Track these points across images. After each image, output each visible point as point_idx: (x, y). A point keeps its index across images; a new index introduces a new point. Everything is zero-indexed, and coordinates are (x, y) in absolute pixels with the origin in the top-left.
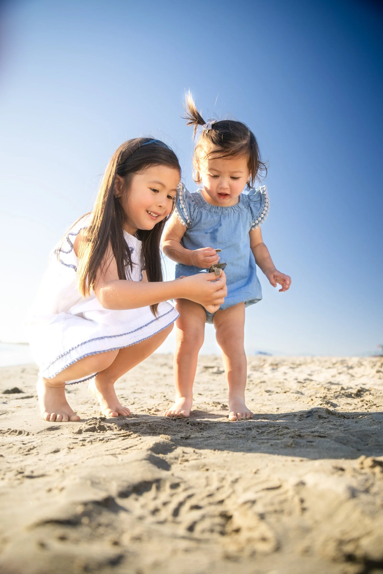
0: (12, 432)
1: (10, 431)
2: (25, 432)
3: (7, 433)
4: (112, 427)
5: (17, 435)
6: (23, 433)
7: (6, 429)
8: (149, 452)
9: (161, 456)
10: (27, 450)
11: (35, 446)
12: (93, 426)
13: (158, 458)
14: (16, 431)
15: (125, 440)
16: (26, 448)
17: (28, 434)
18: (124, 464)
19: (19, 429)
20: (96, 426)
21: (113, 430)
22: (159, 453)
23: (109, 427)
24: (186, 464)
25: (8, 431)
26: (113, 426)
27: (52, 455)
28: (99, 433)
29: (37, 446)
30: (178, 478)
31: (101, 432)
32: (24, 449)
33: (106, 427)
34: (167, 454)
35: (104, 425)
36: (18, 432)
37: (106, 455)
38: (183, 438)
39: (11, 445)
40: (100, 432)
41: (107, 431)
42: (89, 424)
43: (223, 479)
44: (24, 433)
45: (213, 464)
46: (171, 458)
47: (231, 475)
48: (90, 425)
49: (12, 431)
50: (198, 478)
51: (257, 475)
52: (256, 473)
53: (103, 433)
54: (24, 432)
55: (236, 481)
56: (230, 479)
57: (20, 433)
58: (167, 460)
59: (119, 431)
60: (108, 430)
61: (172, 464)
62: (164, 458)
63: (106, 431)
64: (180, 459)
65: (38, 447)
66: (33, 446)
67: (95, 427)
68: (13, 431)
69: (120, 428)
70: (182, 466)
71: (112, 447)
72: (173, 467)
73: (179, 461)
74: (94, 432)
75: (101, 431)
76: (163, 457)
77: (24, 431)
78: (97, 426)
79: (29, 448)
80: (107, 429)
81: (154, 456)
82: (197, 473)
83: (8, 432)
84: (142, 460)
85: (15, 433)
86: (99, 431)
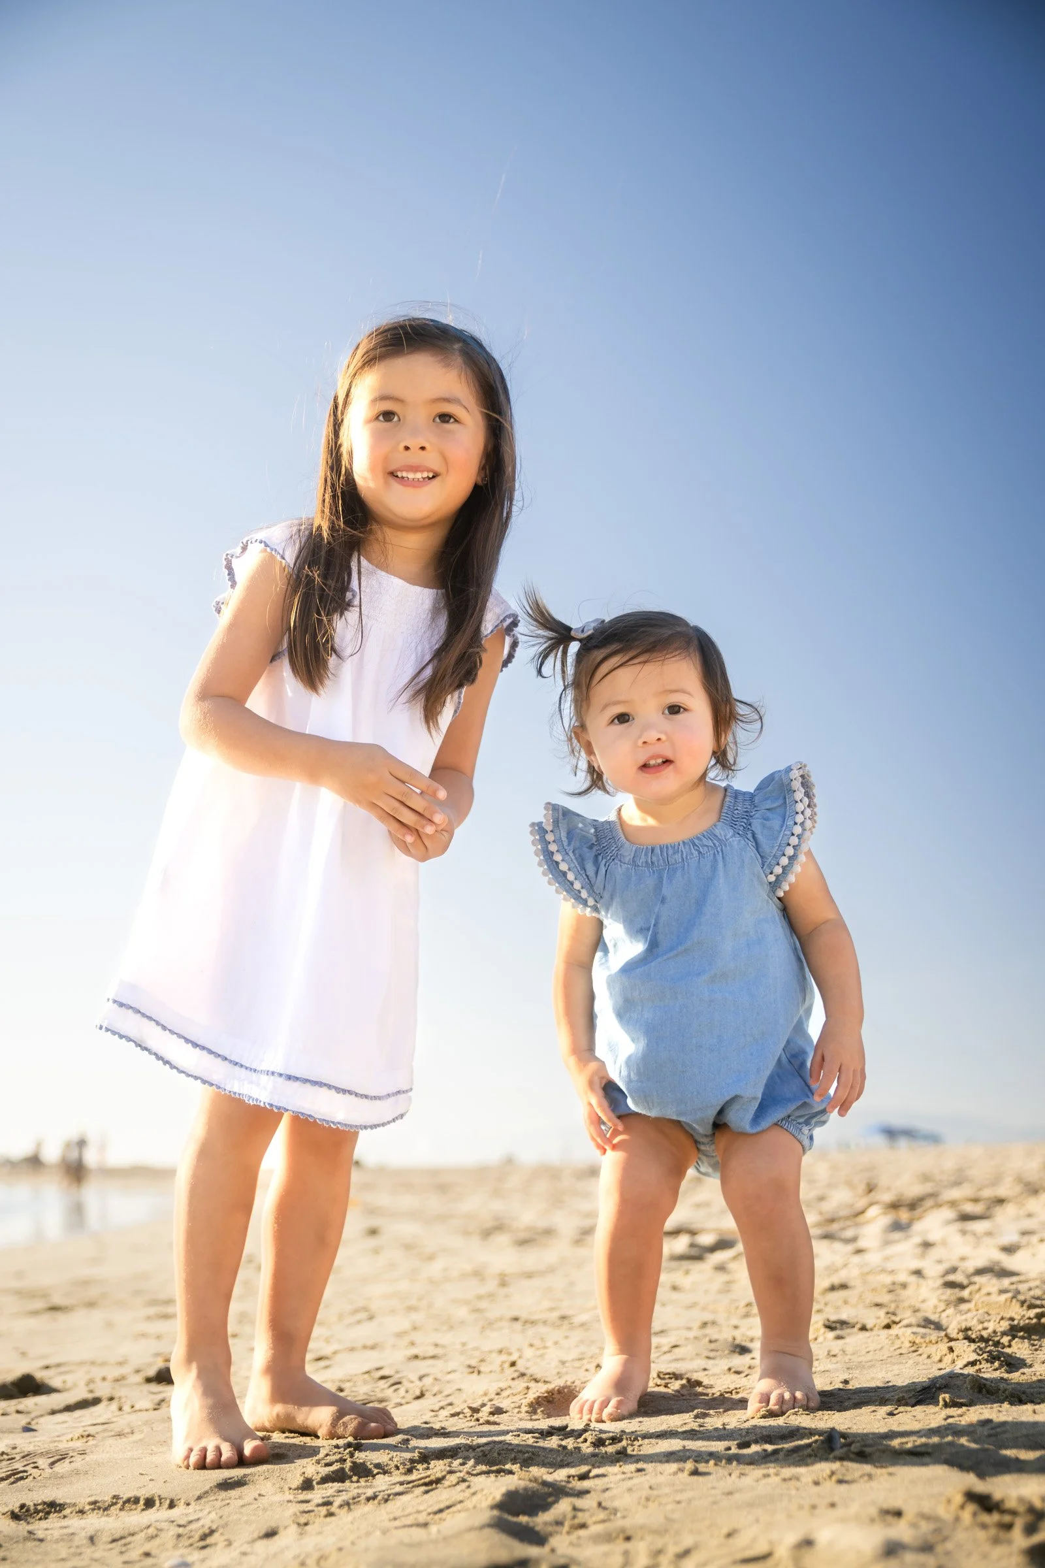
0: (124, 1503)
1: (121, 1502)
2: (163, 1500)
3: (115, 1507)
4: (387, 1465)
5: (143, 1510)
6: (157, 1503)
7: (108, 1499)
8: (496, 1513)
9: (523, 1519)
10: (197, 1537)
11: (214, 1527)
12: (338, 1467)
13: (519, 1524)
14: (136, 1501)
15: (431, 1493)
16: (193, 1533)
17: (172, 1505)
18: (445, 1539)
19: (143, 1494)
20: (344, 1466)
21: (390, 1473)
22: (517, 1515)
23: (378, 1466)
24: (582, 1532)
25: (114, 1501)
26: (389, 1462)
27: (265, 1542)
28: (359, 1484)
29: (217, 1528)
30: (563, 1556)
31: (361, 1480)
32: (189, 1538)
33: (370, 1467)
34: (537, 1515)
35: (364, 1462)
36: (142, 1502)
37: (396, 1528)
38: (574, 1477)
39: (151, 1531)
40: (358, 1481)
41: (377, 1476)
42: (323, 1462)
43: (659, 1552)
44: (161, 1503)
45: (642, 1527)
46: (546, 1524)
47: (676, 1543)
48: (327, 1465)
49: (124, 1499)
50: (606, 1555)
51: (731, 1541)
52: (729, 1535)
53: (367, 1481)
54: (160, 1500)
55: (686, 1553)
56: (672, 1550)
57: (149, 1503)
58: (537, 1528)
59: (405, 1474)
60: (378, 1474)
61: (551, 1534)
62: (531, 1524)
63: (374, 1476)
64: (567, 1524)
65: (221, 1530)
66: (210, 1528)
67: (343, 1469)
68: (128, 1501)
69: (406, 1467)
70: (573, 1537)
71: (403, 1509)
72: (554, 1542)
73: (566, 1528)
74: (343, 1482)
75: (360, 1477)
76: (528, 1523)
77: (159, 1496)
78: (348, 1465)
79: (200, 1532)
80: (376, 1471)
81: (506, 1521)
82: (604, 1548)
83: (114, 1504)
84: (482, 1527)
85: (134, 1507)
86: (355, 1478)
